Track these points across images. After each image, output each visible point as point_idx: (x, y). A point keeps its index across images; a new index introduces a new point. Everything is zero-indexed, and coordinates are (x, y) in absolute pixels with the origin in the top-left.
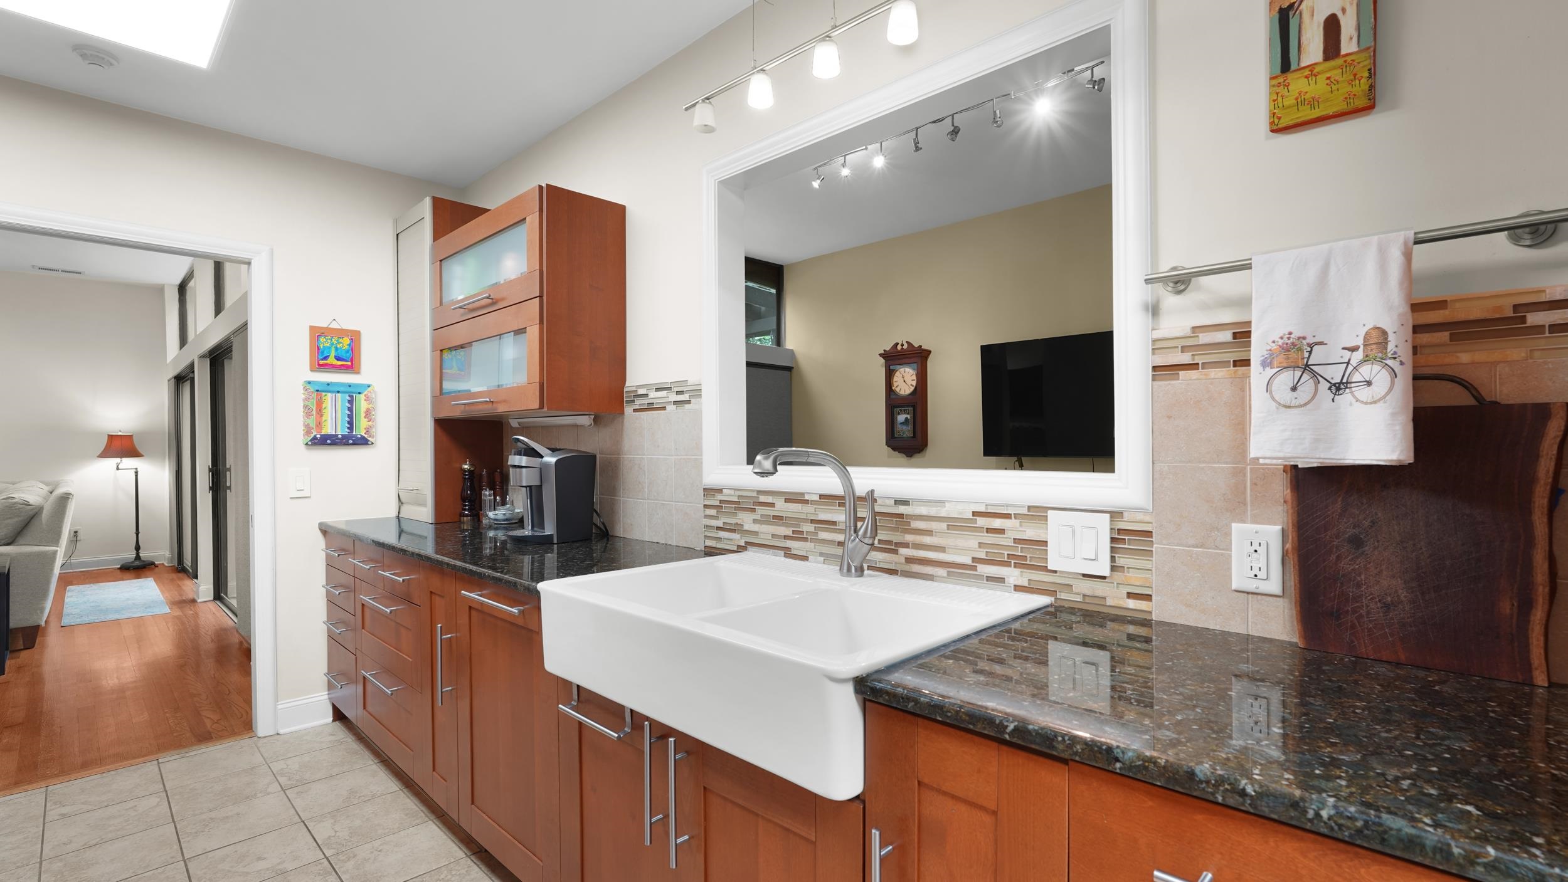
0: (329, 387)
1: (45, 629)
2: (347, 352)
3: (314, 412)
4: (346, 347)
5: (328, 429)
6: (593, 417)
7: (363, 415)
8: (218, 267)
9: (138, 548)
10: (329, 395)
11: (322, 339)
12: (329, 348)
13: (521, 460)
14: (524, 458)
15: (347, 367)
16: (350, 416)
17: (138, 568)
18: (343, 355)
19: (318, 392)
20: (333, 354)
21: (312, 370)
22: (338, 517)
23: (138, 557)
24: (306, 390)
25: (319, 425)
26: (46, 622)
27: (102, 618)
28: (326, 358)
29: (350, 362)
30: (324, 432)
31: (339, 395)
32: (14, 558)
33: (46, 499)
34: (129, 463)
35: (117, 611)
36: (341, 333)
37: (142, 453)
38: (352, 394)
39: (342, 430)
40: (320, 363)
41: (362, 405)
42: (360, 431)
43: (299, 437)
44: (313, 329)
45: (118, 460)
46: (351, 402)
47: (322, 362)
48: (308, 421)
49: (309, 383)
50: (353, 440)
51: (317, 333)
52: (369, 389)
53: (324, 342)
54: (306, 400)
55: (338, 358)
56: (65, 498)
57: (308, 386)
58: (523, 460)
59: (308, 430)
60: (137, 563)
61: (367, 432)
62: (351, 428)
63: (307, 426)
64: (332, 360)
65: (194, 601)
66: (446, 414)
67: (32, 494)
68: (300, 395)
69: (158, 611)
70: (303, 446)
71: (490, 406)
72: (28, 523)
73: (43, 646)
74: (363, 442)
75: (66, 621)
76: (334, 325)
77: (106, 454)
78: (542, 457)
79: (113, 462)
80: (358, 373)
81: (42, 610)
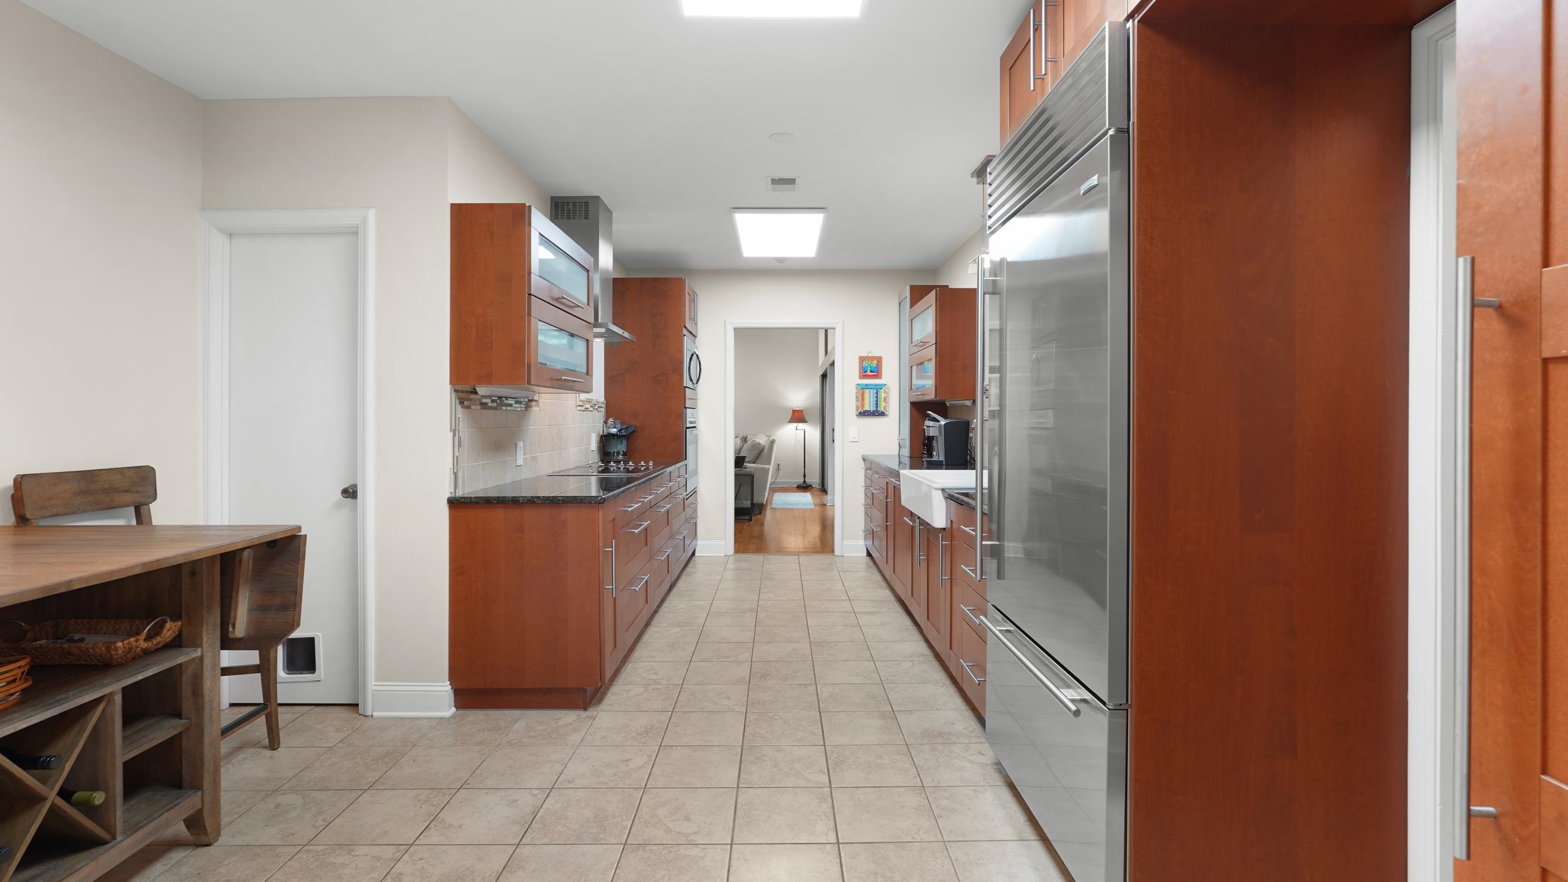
0: (867, 386)
1: (766, 506)
2: (875, 368)
3: (860, 400)
4: (875, 366)
5: (867, 408)
6: (971, 401)
7: (883, 400)
8: (826, 331)
9: (805, 476)
10: (867, 390)
11: (864, 363)
12: (867, 367)
13: (929, 423)
14: (931, 422)
15: (875, 375)
16: (877, 401)
17: (804, 487)
18: (873, 369)
19: (862, 389)
20: (869, 369)
21: (860, 378)
22: (870, 452)
23: (805, 482)
24: (857, 388)
25: (863, 406)
26: (767, 502)
27: (787, 507)
28: (866, 372)
29: (877, 373)
30: (865, 409)
31: (871, 390)
32: (756, 469)
33: (766, 443)
34: (801, 426)
35: (792, 505)
36: (873, 358)
37: (807, 419)
38: (877, 389)
39: (873, 409)
40: (864, 375)
41: (882, 395)
42: (881, 409)
43: (853, 412)
44: (860, 358)
45: (796, 424)
46: (877, 393)
47: (864, 374)
48: (858, 404)
49: (858, 385)
50: (878, 413)
51: (862, 359)
52: (886, 386)
53: (865, 364)
54: (857, 393)
55: (871, 371)
56: (773, 442)
57: (858, 387)
58: (931, 423)
59: (858, 408)
60: (804, 485)
61: (885, 409)
62: (877, 407)
63: (857, 406)
64: (869, 373)
65: (826, 505)
66: (914, 400)
67: (762, 440)
68: (854, 391)
69: (809, 507)
70: (856, 417)
71: (922, 396)
72: (760, 454)
73: (765, 514)
74: (882, 414)
75: (773, 506)
76: (870, 355)
77: (792, 421)
78: (939, 421)
79: (795, 425)
80: (881, 378)
81: (765, 496)
